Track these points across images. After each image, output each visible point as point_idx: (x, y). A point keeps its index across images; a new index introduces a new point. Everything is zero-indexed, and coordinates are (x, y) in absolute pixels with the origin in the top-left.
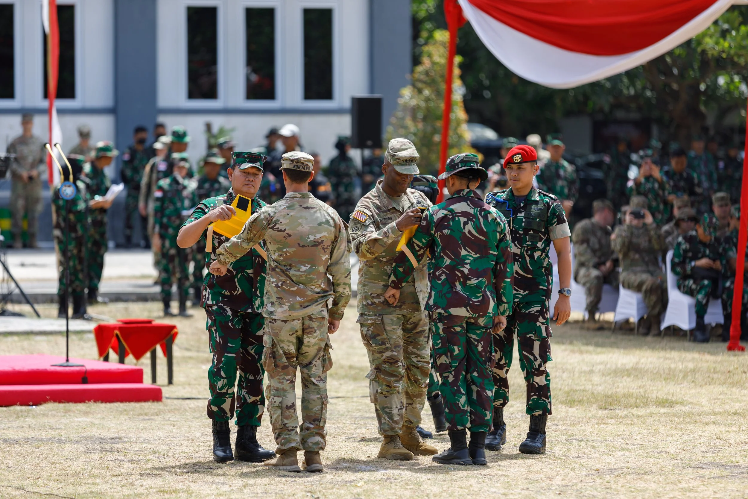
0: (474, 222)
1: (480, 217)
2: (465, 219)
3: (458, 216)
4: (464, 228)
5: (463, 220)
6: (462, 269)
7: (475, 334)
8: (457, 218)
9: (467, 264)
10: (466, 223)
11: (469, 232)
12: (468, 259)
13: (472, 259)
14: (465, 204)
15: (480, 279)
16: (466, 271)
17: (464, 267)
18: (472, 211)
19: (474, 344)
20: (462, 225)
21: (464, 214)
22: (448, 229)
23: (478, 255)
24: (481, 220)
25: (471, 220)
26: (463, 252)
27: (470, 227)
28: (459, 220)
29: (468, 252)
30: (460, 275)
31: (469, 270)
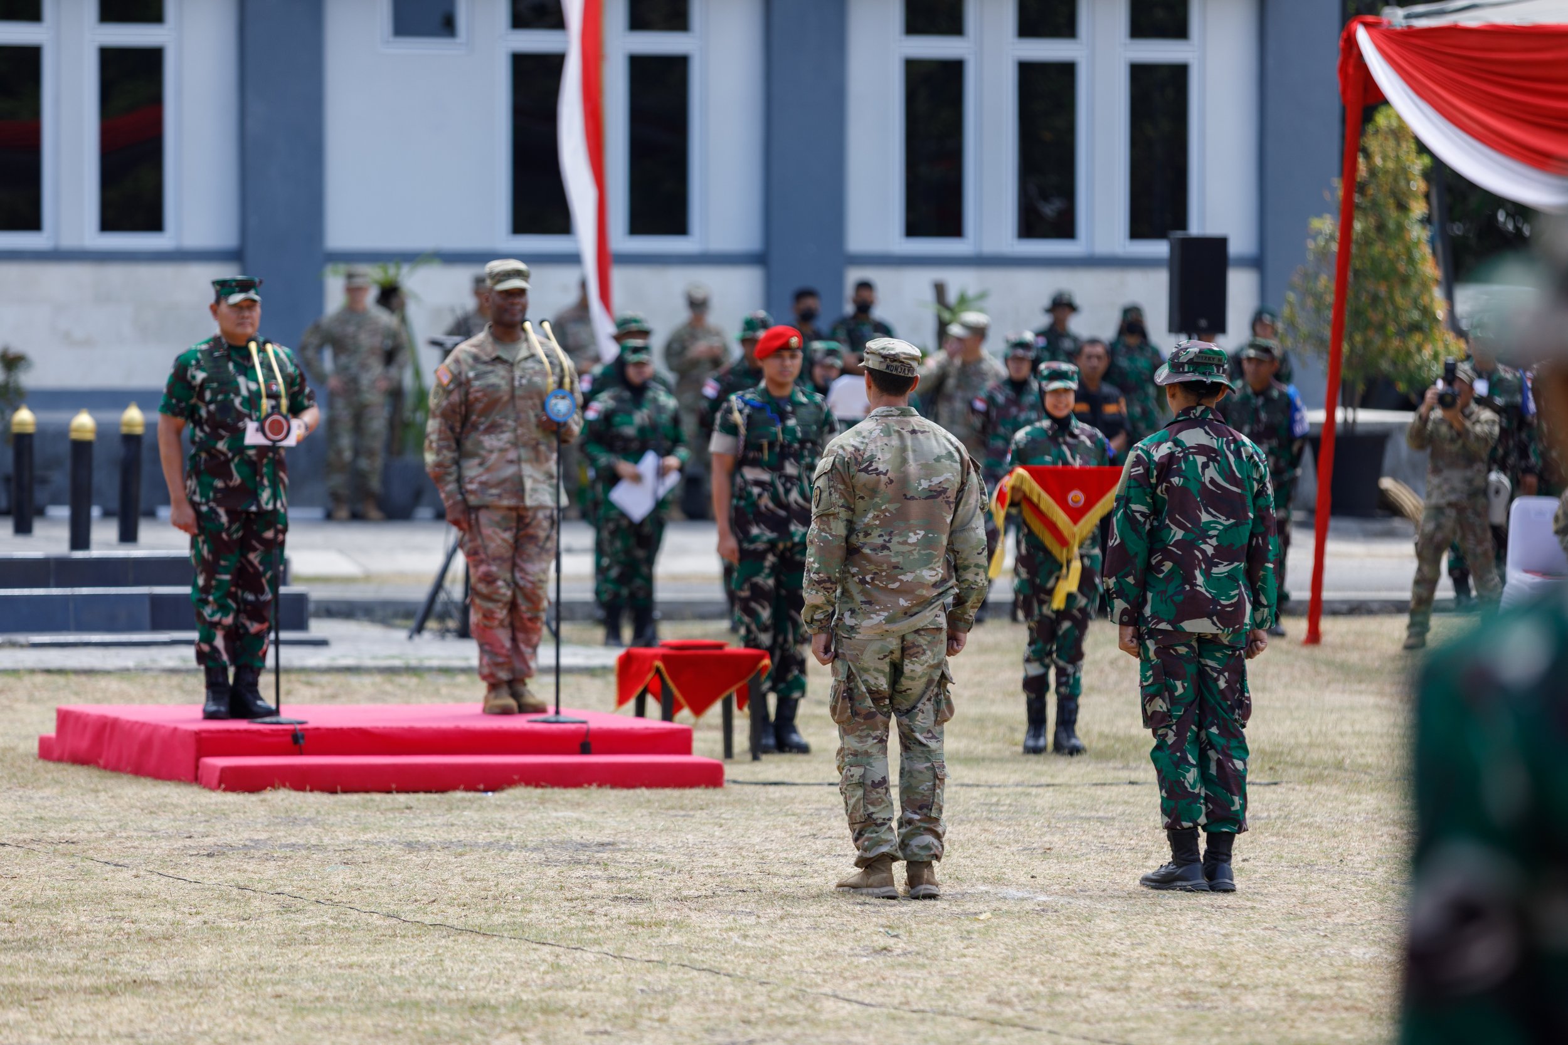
0: (1218, 462)
1: (1228, 453)
2: (1204, 459)
3: (1193, 453)
4: (1203, 474)
5: (1201, 459)
6: (1203, 546)
7: (1214, 659)
8: (1191, 457)
9: (1211, 537)
10: (1205, 466)
11: (1212, 481)
12: (1214, 528)
13: (1221, 527)
14: (1202, 431)
15: (1236, 564)
16: (1210, 551)
17: (1206, 543)
18: (1214, 444)
19: (1211, 676)
20: (1200, 470)
21: (1202, 449)
22: (1180, 476)
23: (1232, 521)
24: (1232, 458)
25: (1214, 460)
26: (1205, 517)
27: (1211, 472)
28: (1195, 460)
29: (1214, 516)
30: (1201, 557)
31: (1215, 548)
